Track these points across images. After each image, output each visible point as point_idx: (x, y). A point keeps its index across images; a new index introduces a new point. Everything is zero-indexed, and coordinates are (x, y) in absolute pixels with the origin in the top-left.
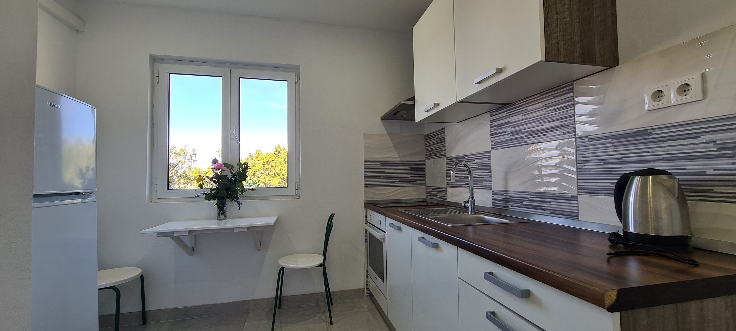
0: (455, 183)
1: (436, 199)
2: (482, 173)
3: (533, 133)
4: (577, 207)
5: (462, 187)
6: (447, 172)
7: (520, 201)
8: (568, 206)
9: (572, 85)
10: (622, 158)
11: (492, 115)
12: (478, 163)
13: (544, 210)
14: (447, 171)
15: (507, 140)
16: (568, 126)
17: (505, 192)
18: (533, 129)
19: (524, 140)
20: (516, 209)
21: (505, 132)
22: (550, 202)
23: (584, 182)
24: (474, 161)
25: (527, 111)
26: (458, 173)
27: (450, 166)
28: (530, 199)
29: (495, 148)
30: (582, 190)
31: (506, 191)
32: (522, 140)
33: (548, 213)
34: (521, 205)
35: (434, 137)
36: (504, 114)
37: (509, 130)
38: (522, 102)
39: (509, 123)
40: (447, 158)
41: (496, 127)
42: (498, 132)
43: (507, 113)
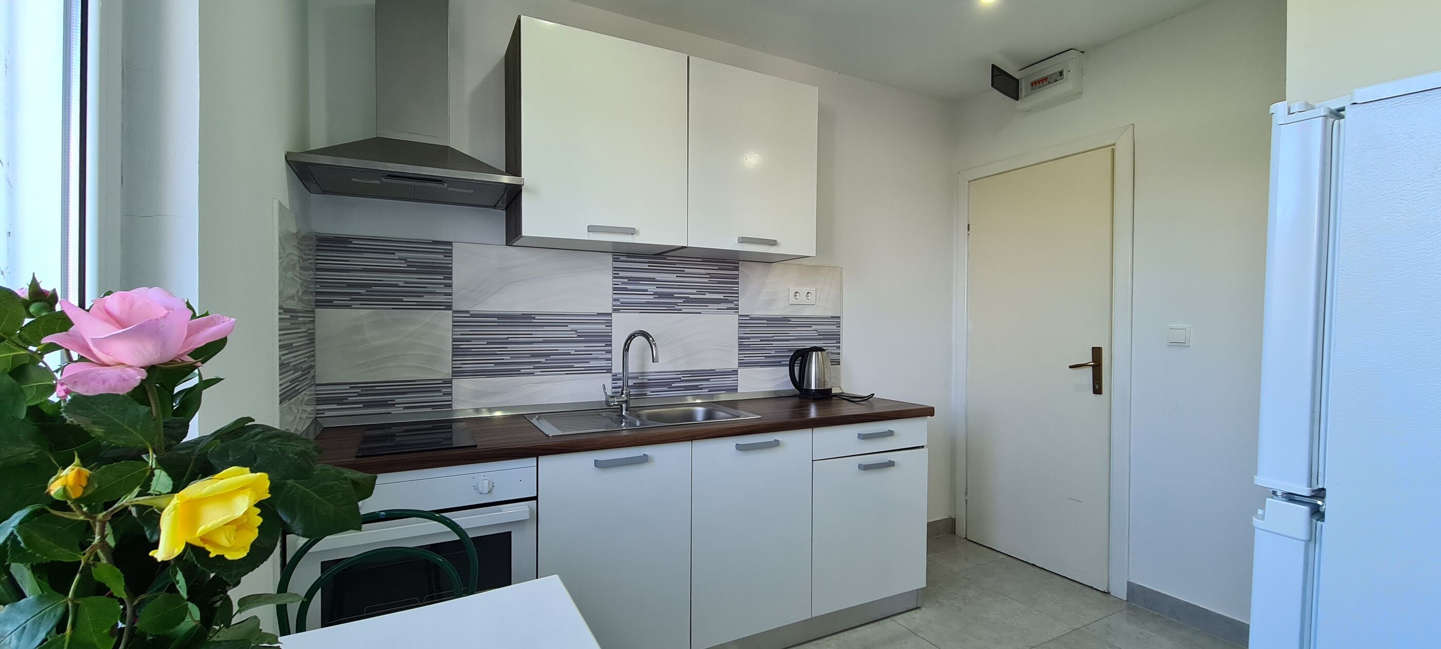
0: (493, 367)
1: (390, 413)
2: (585, 347)
3: (688, 301)
4: (737, 380)
5: (521, 374)
6: (453, 345)
7: (667, 384)
8: (727, 381)
9: (738, 263)
10: (774, 336)
11: (618, 260)
12: (576, 331)
13: (701, 389)
14: (454, 343)
15: (647, 303)
16: (732, 302)
17: (640, 375)
18: (691, 296)
19: (676, 307)
20: (660, 395)
21: (646, 291)
22: (708, 380)
23: (745, 357)
24: (567, 326)
25: (683, 272)
26: (506, 348)
27: (470, 331)
28: (682, 379)
29: (621, 311)
30: (742, 364)
31: (643, 373)
32: (674, 307)
33: (706, 392)
34: (668, 388)
35: (390, 252)
36: (646, 266)
37: (652, 289)
38: (677, 260)
39: (653, 280)
40: (454, 312)
41: (627, 280)
42: (629, 287)
43: (649, 266)
